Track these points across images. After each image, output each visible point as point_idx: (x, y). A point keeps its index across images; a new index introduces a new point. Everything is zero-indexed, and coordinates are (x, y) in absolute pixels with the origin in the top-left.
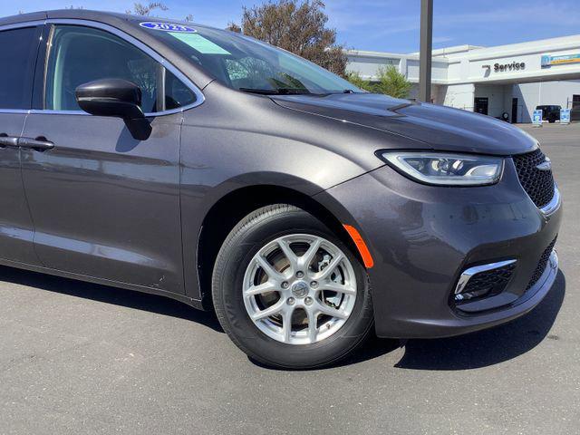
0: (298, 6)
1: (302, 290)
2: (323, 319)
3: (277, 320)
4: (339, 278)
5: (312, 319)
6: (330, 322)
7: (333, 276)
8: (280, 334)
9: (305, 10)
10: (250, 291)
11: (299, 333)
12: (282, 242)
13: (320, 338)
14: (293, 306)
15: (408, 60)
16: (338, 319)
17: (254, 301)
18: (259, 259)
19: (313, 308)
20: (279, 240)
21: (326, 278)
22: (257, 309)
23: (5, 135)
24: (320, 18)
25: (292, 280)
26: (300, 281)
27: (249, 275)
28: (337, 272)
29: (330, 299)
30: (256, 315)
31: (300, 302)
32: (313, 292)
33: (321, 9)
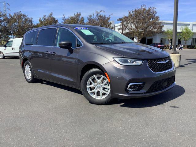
0: (147, 9)
1: (99, 87)
2: (104, 94)
3: (94, 93)
4: (107, 85)
5: (101, 94)
6: (105, 95)
7: (106, 85)
8: (94, 96)
9: (149, 10)
10: (88, 87)
11: (98, 97)
12: (95, 76)
13: (102, 98)
14: (97, 91)
15: (193, 25)
16: (107, 94)
17: (89, 89)
18: (90, 80)
19: (101, 91)
20: (94, 76)
21: (104, 85)
22: (90, 90)
23: (47, 52)
24: (155, 12)
25: (97, 85)
26: (99, 85)
27: (88, 83)
28: (107, 84)
29: (105, 90)
30: (89, 92)
31: (98, 90)
32: (101, 88)
33: (155, 10)
